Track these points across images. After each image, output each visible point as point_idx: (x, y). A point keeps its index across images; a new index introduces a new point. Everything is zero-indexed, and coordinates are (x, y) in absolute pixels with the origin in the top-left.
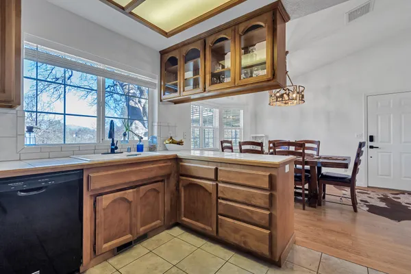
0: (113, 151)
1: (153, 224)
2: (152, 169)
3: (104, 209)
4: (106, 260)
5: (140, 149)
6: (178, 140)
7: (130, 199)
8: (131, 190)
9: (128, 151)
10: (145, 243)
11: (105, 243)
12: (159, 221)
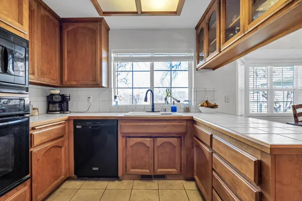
0: (153, 110)
1: (170, 170)
2: (166, 126)
3: (131, 147)
4: (134, 180)
5: (174, 109)
6: (212, 103)
7: (148, 145)
8: (149, 139)
9: (164, 111)
10: (161, 182)
11: (133, 168)
12: (175, 170)
